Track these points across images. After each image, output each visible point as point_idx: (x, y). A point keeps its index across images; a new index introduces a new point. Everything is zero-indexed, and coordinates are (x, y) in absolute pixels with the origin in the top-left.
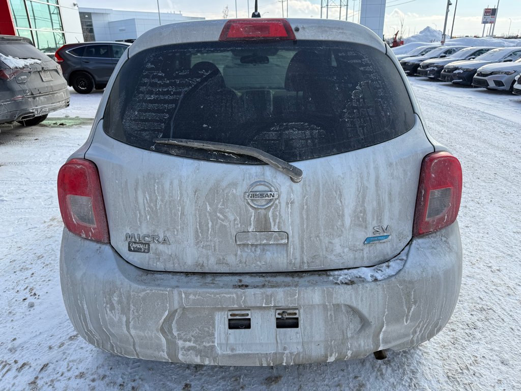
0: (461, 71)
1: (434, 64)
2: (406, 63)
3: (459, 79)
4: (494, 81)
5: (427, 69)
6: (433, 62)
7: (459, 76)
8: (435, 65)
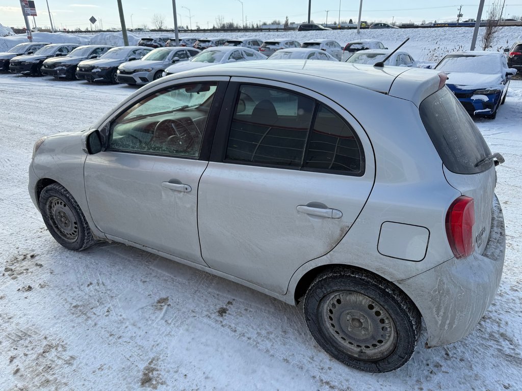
0: (100, 70)
1: (60, 63)
2: (21, 62)
3: (100, 78)
4: (140, 78)
5: (55, 69)
6: (59, 61)
7: (99, 75)
8: (62, 64)
